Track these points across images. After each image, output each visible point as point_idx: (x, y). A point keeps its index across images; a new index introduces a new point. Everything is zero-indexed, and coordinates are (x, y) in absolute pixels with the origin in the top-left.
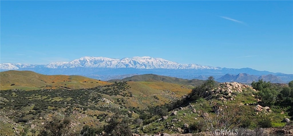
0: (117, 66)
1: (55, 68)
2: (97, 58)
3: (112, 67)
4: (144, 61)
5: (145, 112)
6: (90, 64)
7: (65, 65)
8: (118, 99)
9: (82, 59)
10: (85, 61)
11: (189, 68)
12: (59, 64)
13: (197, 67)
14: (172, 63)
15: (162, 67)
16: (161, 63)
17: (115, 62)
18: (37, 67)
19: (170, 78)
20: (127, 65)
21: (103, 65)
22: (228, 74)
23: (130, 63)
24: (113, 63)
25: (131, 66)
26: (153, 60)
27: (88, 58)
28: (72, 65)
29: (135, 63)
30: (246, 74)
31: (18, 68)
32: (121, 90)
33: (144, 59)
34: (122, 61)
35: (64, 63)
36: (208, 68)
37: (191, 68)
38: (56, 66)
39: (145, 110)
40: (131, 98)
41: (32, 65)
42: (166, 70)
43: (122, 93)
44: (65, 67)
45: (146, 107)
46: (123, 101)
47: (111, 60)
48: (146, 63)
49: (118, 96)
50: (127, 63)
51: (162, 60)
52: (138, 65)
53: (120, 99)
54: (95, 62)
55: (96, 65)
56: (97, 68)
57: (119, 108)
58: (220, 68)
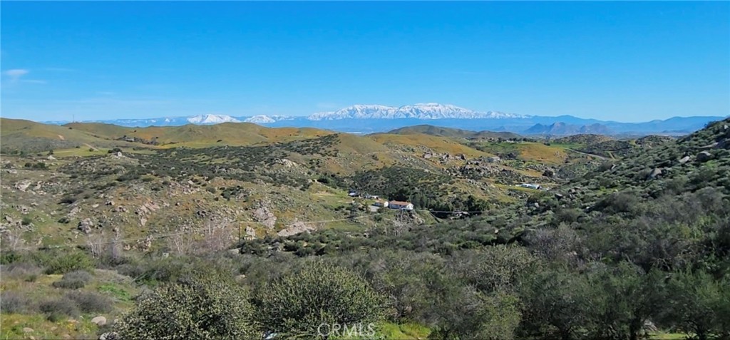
0: (394, 116)
1: (318, 119)
2: (369, 107)
3: (388, 117)
4: (429, 109)
5: (345, 180)
6: (361, 114)
7: (330, 116)
8: (311, 160)
9: (351, 108)
10: (355, 111)
11: (488, 117)
12: (322, 115)
13: (498, 115)
14: (466, 111)
15: (453, 117)
16: (451, 111)
17: (392, 111)
18: (297, 119)
19: (451, 130)
20: (407, 115)
21: (376, 115)
22: (539, 124)
23: (411, 111)
24: (390, 112)
25: (413, 116)
26: (440, 107)
27: (357, 107)
28: (339, 116)
29: (417, 111)
30: (563, 124)
31: (274, 121)
32: (324, 147)
33: (430, 106)
34: (401, 110)
35: (330, 113)
36: (514, 116)
37: (491, 117)
38: (319, 117)
39: (347, 177)
40: (333, 158)
41: (290, 117)
42: (457, 120)
43: (322, 151)
44: (330, 119)
45: (353, 171)
46: (317, 164)
47: (387, 108)
48: (432, 111)
49: (316, 156)
50: (408, 112)
51: (452, 107)
52: (421, 114)
53: (315, 159)
54: (368, 111)
55: (369, 116)
56: (370, 119)
57: (306, 174)
58: (530, 116)
